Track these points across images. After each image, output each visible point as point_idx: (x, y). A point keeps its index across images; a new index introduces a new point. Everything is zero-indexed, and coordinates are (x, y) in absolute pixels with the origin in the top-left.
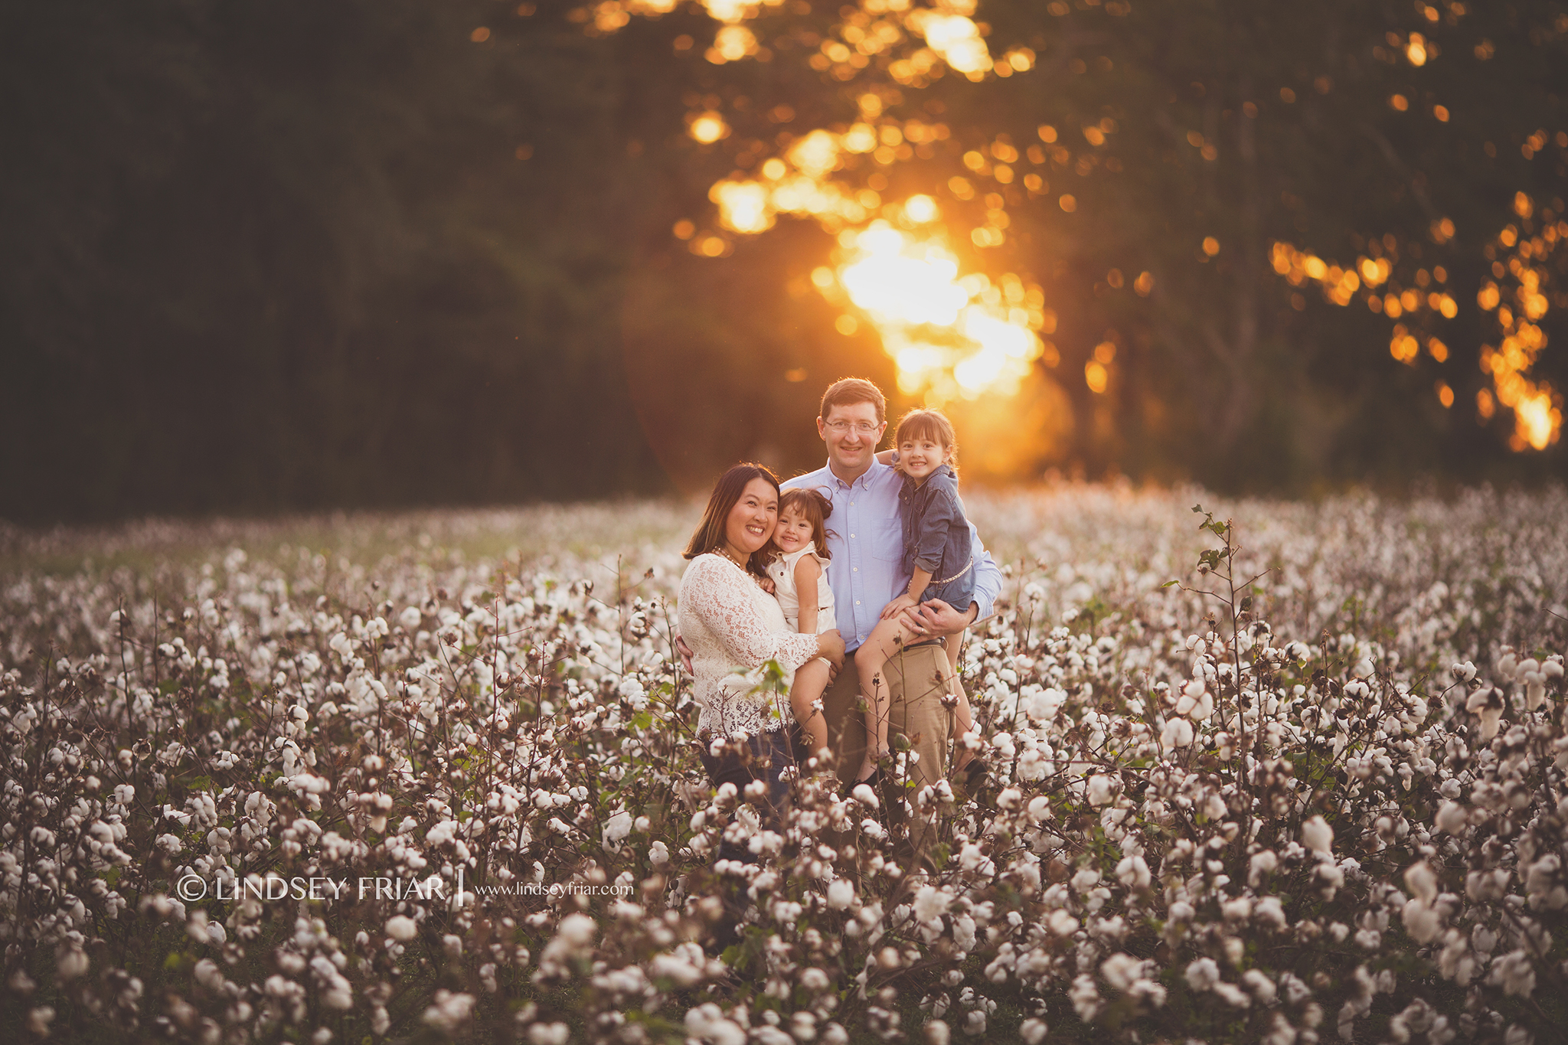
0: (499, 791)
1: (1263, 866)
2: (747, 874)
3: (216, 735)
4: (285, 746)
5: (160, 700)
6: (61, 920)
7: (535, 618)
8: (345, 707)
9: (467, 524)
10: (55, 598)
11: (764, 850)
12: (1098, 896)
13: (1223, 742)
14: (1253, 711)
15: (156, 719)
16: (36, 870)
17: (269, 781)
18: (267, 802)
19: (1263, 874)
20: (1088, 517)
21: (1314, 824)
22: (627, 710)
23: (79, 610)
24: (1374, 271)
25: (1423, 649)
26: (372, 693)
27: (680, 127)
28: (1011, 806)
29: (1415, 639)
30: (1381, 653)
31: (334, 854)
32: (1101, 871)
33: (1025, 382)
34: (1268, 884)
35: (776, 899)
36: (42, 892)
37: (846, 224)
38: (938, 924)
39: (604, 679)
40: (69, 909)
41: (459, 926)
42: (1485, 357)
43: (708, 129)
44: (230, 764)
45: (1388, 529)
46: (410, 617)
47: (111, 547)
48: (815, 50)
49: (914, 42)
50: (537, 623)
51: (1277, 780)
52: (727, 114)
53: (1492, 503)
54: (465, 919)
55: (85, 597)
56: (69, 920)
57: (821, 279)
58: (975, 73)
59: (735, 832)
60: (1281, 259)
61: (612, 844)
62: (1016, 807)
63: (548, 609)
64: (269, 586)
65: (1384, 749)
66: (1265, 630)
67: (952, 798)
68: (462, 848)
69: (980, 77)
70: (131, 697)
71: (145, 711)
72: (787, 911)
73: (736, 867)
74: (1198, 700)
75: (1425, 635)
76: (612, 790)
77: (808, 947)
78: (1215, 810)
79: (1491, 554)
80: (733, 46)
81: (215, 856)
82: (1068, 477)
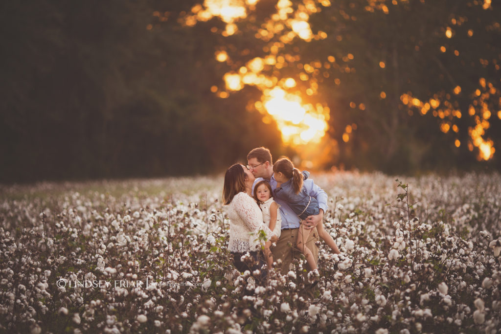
0: (170, 272)
1: (425, 298)
2: (253, 300)
3: (74, 254)
4: (99, 257)
5: (56, 241)
6: (28, 315)
7: (177, 215)
8: (117, 244)
9: (146, 184)
10: (17, 207)
11: (260, 293)
12: (368, 308)
13: (409, 257)
14: (415, 246)
15: (55, 248)
16: (20, 298)
17: (93, 269)
18: (93, 276)
19: (425, 301)
20: (346, 182)
21: (442, 285)
22: (209, 245)
23: (24, 212)
24: (435, 103)
25: (461, 225)
26: (126, 240)
27: (213, 56)
28: (339, 278)
29: (458, 222)
30: (450, 227)
31: (119, 294)
32: (369, 300)
33: (323, 138)
34: (427, 304)
35: (263, 309)
36: (21, 306)
37: (267, 88)
38: (315, 317)
39: (200, 235)
40: (31, 311)
41: (159, 317)
42: (470, 131)
43: (222, 57)
44: (81, 263)
45: (445, 186)
46: (136, 215)
47: (33, 191)
48: (256, 32)
49: (288, 29)
50: (178, 217)
51: (428, 270)
52: (229, 52)
53: (475, 177)
54: (161, 315)
55: (26, 208)
56: (31, 315)
57: (258, 105)
58: (308, 40)
59: (250, 287)
60: (405, 99)
61: (205, 289)
62: (341, 278)
63: (182, 212)
64: (86, 204)
65: (459, 259)
66: (417, 220)
67: (319, 275)
68: (159, 291)
69: (309, 41)
70: (46, 241)
71: (51, 245)
72: (267, 313)
73: (250, 298)
74: (401, 243)
75: (462, 221)
76: (204, 271)
77: (276, 325)
78: (407, 280)
79: (479, 195)
80: (230, 30)
81: (76, 293)
82: (339, 169)
